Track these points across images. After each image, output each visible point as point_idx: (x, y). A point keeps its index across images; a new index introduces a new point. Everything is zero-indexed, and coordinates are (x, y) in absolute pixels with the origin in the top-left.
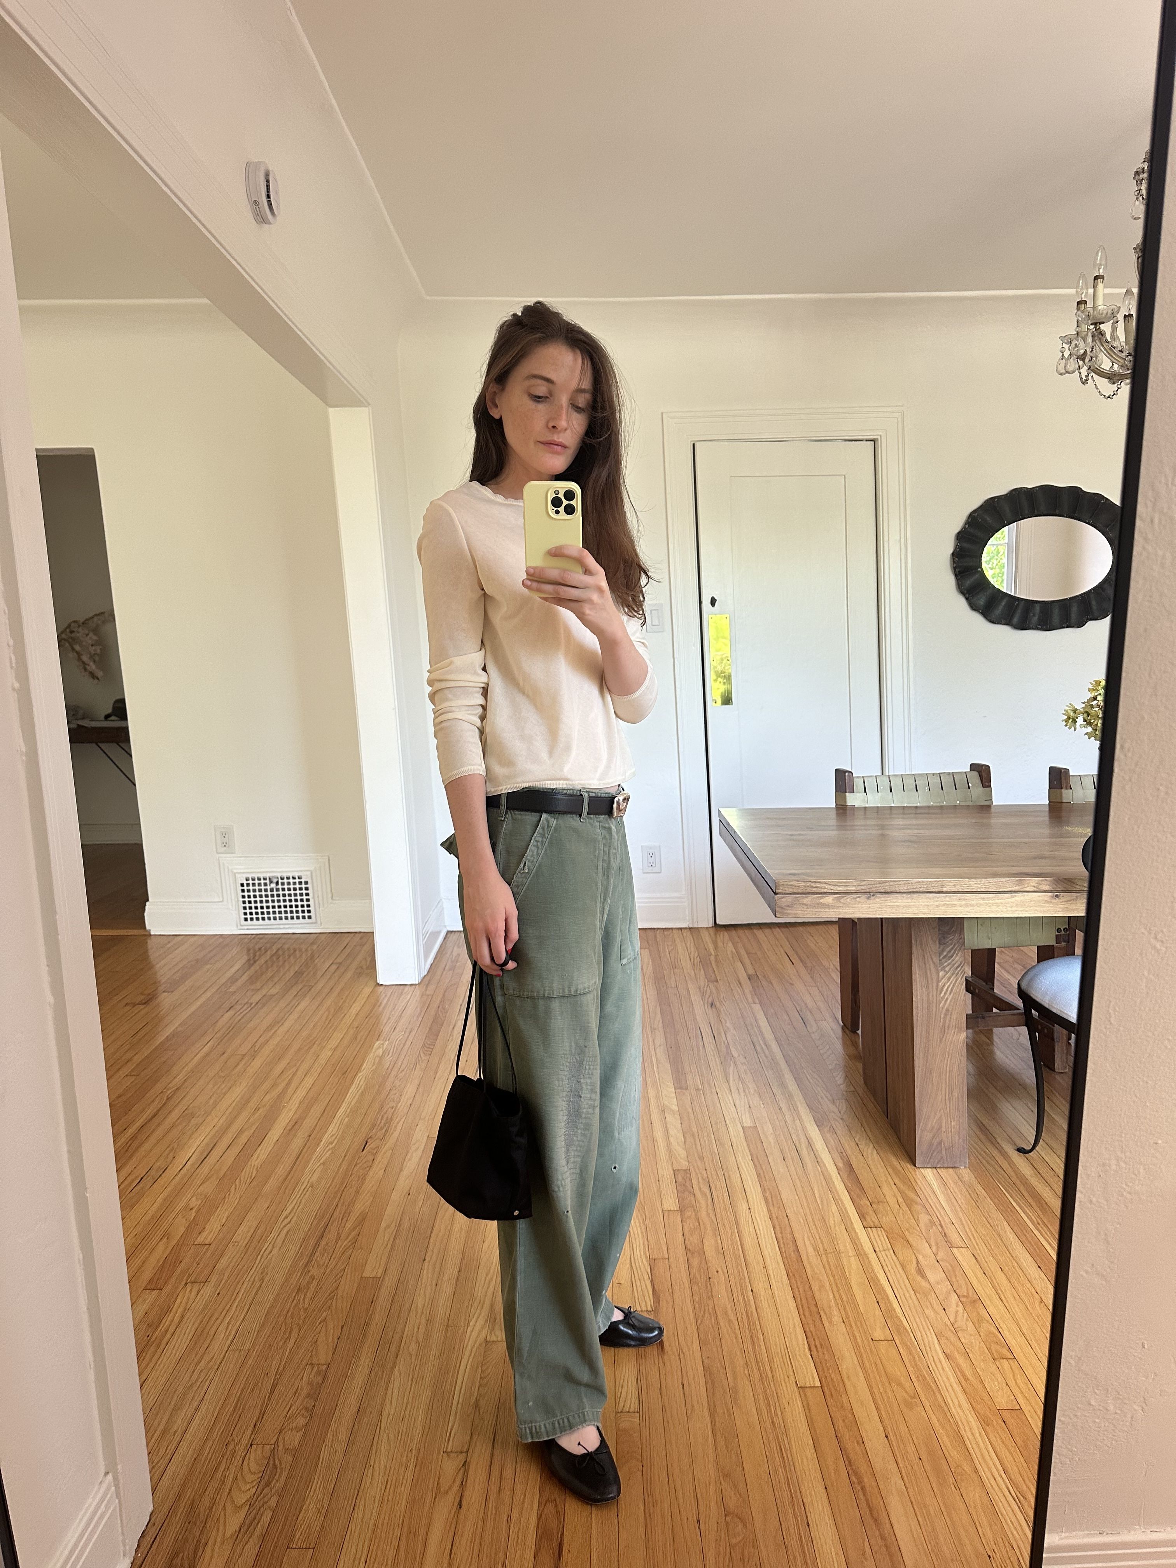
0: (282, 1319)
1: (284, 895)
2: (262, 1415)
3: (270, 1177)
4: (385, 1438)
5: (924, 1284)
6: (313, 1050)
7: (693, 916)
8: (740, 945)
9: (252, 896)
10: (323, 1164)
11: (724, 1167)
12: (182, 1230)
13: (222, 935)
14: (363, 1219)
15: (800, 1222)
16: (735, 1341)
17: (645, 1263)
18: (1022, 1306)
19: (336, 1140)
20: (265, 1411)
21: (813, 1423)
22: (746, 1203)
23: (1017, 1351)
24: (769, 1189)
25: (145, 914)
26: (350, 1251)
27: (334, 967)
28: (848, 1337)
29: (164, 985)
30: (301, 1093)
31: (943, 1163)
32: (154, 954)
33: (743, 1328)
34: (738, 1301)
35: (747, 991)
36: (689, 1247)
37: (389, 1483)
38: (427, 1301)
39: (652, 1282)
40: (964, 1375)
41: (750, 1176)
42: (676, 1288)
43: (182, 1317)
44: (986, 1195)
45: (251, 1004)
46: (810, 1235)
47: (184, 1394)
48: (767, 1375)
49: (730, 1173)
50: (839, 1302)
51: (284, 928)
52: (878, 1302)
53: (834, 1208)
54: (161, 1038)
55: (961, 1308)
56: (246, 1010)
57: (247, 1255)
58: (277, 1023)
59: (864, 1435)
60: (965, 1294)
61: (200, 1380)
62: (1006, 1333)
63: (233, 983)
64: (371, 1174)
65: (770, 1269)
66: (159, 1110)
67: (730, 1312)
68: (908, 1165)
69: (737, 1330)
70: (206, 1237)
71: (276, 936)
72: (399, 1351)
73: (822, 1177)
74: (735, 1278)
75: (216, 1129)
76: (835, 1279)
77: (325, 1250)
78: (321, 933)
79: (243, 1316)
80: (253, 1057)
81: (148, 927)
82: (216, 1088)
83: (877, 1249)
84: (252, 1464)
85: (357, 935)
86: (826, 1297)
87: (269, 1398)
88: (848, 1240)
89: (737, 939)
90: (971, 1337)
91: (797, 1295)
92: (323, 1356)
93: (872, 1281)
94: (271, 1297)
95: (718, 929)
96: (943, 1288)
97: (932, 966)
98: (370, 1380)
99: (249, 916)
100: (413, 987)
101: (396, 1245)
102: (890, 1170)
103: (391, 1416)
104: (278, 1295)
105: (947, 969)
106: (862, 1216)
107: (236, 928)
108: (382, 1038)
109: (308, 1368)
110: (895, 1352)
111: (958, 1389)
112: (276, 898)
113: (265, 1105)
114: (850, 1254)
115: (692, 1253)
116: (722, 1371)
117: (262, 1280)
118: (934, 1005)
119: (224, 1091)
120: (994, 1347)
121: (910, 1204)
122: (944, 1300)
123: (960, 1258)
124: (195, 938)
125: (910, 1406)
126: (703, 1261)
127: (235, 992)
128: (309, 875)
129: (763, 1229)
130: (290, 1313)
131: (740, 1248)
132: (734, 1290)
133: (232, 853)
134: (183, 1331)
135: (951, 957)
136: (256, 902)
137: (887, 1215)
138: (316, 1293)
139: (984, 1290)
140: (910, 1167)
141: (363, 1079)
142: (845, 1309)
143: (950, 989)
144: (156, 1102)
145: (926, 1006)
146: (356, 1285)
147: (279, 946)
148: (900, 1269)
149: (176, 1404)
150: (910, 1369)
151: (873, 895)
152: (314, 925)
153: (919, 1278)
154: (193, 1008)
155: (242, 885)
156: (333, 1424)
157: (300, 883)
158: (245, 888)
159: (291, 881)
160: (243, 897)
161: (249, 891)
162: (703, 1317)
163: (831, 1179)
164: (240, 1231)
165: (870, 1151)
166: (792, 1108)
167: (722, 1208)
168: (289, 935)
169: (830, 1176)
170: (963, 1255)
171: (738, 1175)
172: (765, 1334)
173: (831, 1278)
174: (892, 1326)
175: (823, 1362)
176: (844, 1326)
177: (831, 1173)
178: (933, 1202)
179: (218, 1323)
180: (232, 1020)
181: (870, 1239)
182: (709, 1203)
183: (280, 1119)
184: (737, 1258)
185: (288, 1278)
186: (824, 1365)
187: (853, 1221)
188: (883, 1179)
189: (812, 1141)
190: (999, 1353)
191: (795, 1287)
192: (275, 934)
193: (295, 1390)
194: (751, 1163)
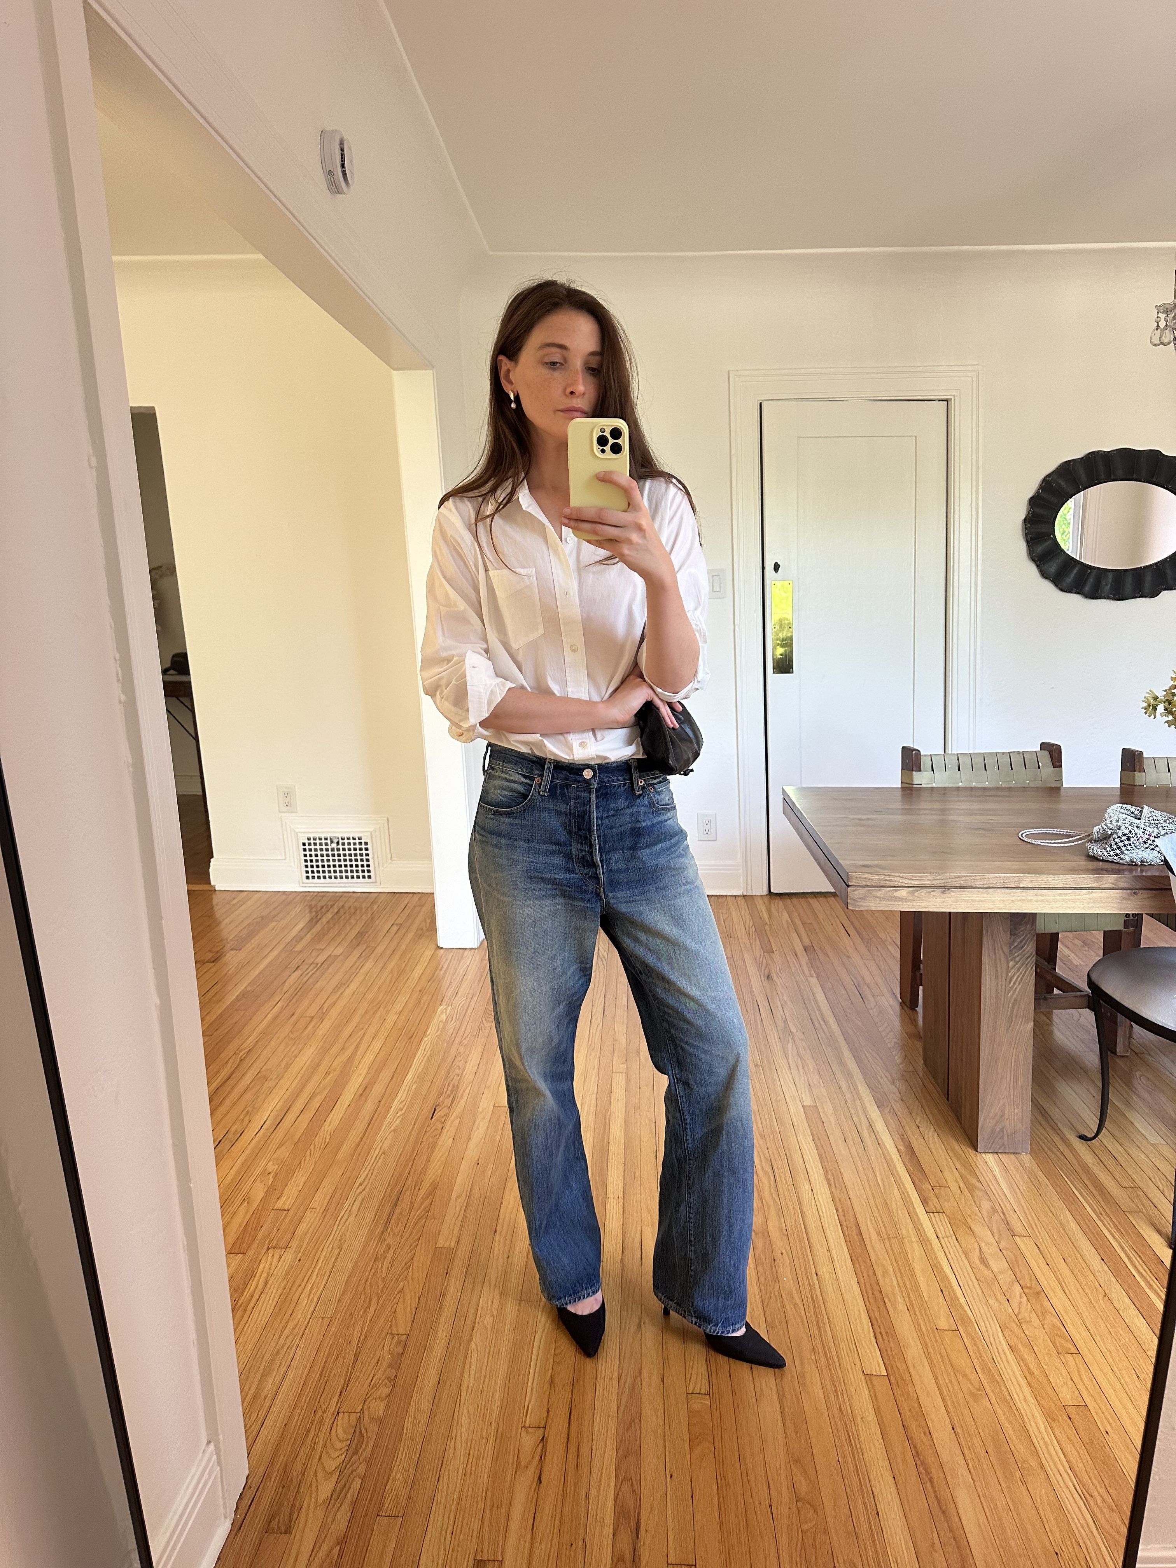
0: (361, 1288)
1: (345, 855)
2: (347, 1383)
3: (343, 1143)
4: (466, 1411)
5: (986, 1272)
6: (378, 1014)
7: (747, 884)
8: (795, 915)
9: (313, 855)
10: (394, 1130)
11: (786, 1146)
12: (261, 1195)
13: (284, 892)
14: (434, 1188)
15: (863, 1206)
16: (800, 1324)
18: (1086, 1299)
19: (405, 1108)
20: (349, 1379)
21: (880, 1413)
22: (809, 1184)
23: (1080, 1345)
24: (832, 1170)
25: (211, 870)
26: (424, 1221)
27: (395, 928)
28: (912, 1325)
29: (232, 943)
30: (369, 1058)
31: (1005, 1148)
32: (219, 912)
33: (809, 1312)
34: (803, 1284)
35: (804, 964)
37: (471, 1455)
38: (500, 1272)
40: (1029, 1369)
41: (812, 1156)
43: (266, 1283)
44: (1048, 1183)
45: (317, 964)
46: (873, 1218)
47: (273, 1360)
48: (833, 1362)
49: (792, 1153)
50: (903, 1289)
51: (345, 887)
52: (941, 1290)
53: (896, 1191)
54: (230, 999)
55: (1024, 1299)
56: (312, 970)
57: (324, 1223)
58: (344, 984)
59: (930, 1425)
60: (1028, 1285)
61: (286, 1346)
62: (1070, 1327)
63: (299, 942)
64: (440, 1143)
65: (834, 1252)
66: (232, 1073)
67: (795, 1295)
68: (970, 1150)
69: (803, 1312)
70: (284, 1202)
71: (338, 895)
72: (475, 1323)
73: (883, 1160)
74: (799, 1258)
75: (288, 1093)
76: (898, 1265)
77: (399, 1219)
78: (380, 893)
79: (324, 1283)
80: (321, 1020)
81: (213, 883)
82: (286, 1050)
83: (940, 1236)
84: (340, 1432)
85: (415, 895)
86: (890, 1283)
87: (353, 1368)
88: (911, 1226)
89: (792, 908)
90: (1035, 1331)
91: (862, 1281)
92: (402, 1327)
93: (936, 1268)
94: (350, 1265)
95: (773, 897)
96: (1007, 1277)
97: (1002, 956)
98: (448, 1351)
99: (310, 875)
100: (473, 951)
101: (468, 1216)
102: (951, 1154)
103: (470, 1389)
104: (356, 1264)
105: (1017, 959)
106: (924, 1202)
107: (297, 885)
108: (445, 1003)
109: (389, 1337)
110: (959, 1342)
111: (1023, 1383)
112: (336, 858)
113: (335, 1069)
114: (914, 1240)
117: (340, 1247)
118: (1003, 993)
119: (295, 1053)
120: (1057, 1339)
121: (971, 1189)
122: (1007, 1291)
123: (1022, 1247)
124: (257, 895)
125: (976, 1398)
126: (768, 1242)
127: (301, 951)
128: (369, 836)
129: (826, 1210)
130: (368, 1283)
131: (805, 1230)
132: (800, 1274)
133: (296, 812)
134: (268, 1297)
135: (1022, 947)
136: (317, 861)
137: (949, 1200)
138: (392, 1262)
139: (1047, 1280)
140: (971, 1152)
141: (429, 1044)
142: (909, 1297)
143: (1019, 979)
144: (230, 1063)
145: (994, 996)
146: (431, 1255)
147: (341, 904)
148: (963, 1257)
149: (264, 1370)
150: (975, 1361)
151: (949, 889)
152: (373, 884)
153: (982, 1267)
154: (262, 966)
155: (304, 844)
156: (415, 1395)
157: (360, 844)
158: (307, 847)
159: (352, 841)
160: (305, 856)
161: (310, 850)
162: (770, 1299)
163: (893, 1162)
164: (317, 1197)
165: (930, 1133)
166: (852, 1087)
167: (785, 1189)
168: (350, 894)
169: (892, 1159)
170: (1026, 1244)
171: (800, 1155)
172: (831, 1319)
173: (895, 1264)
174: (956, 1315)
175: (889, 1349)
176: (908, 1314)
177: (893, 1156)
178: (995, 1189)
179: (300, 1289)
180: (299, 981)
181: (932, 1225)
182: (772, 1183)
183: (350, 1084)
184: (801, 1240)
185: (365, 1247)
186: (889, 1352)
187: (915, 1206)
188: (945, 1163)
189: (873, 1122)
190: (1062, 1346)
191: (859, 1271)
192: (336, 892)
193: (376, 1360)
194: (812, 1143)
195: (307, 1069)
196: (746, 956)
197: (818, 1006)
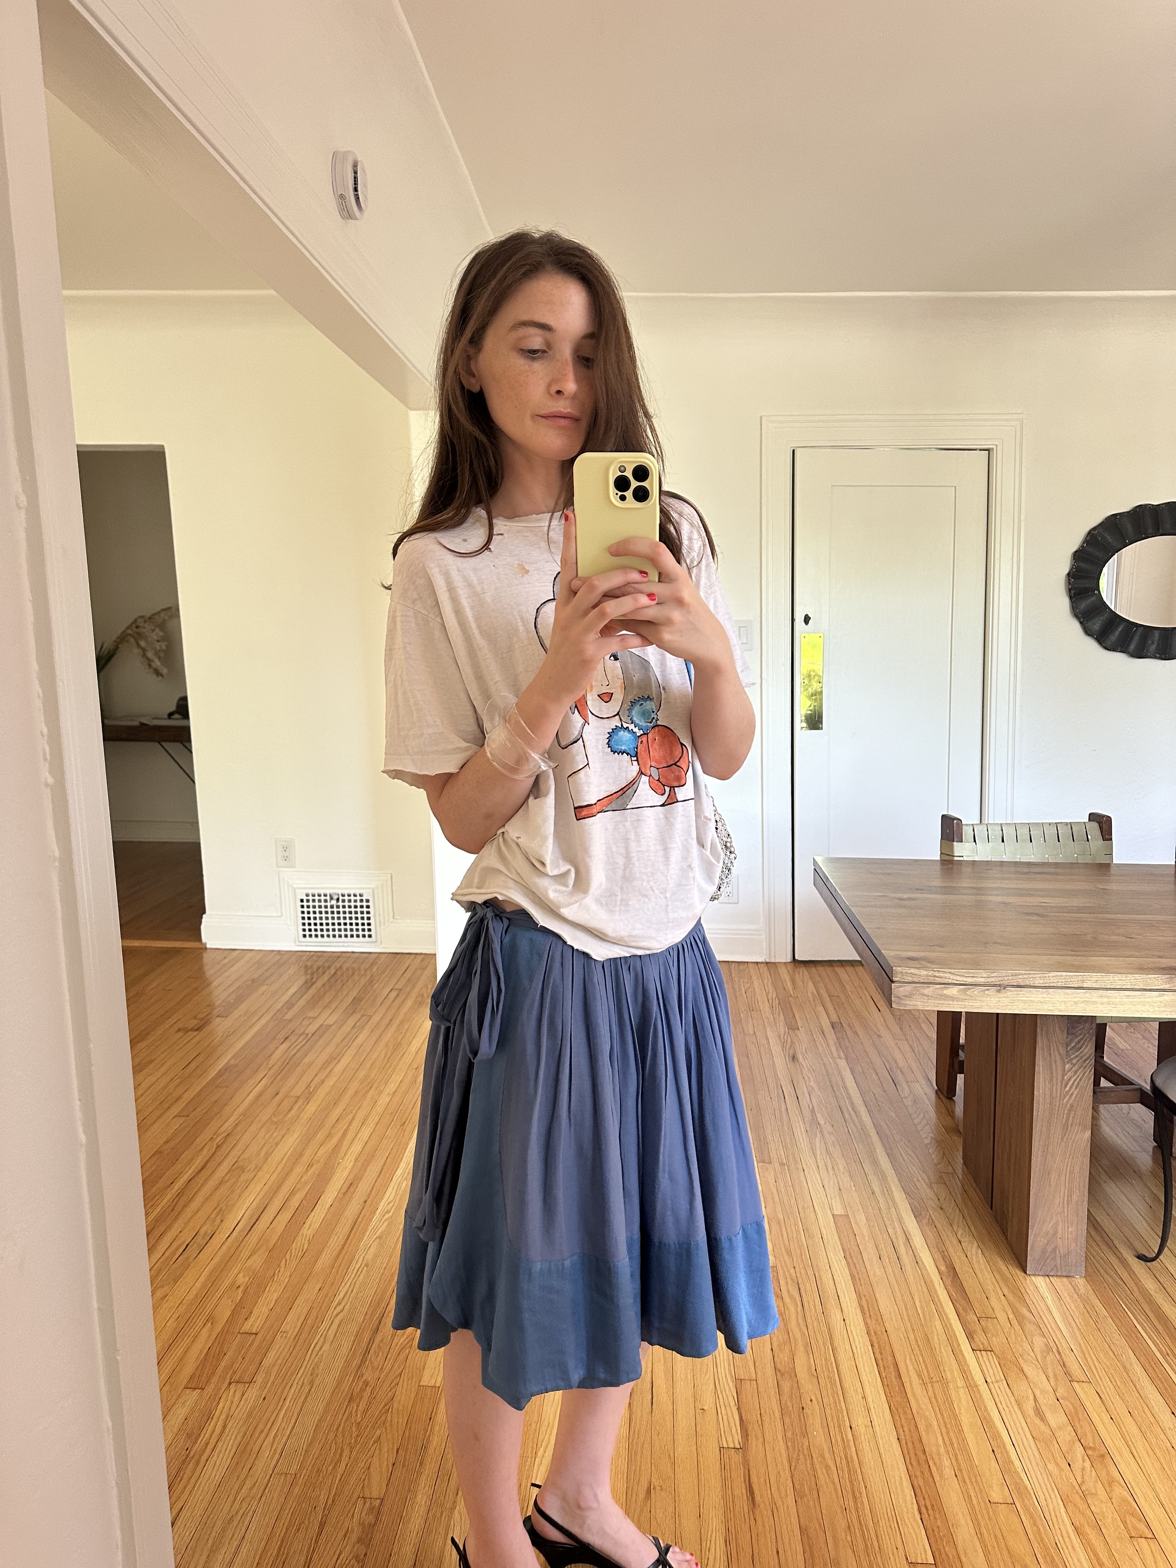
0: (333, 1433)
1: (345, 913)
3: (323, 1250)
5: (1043, 1429)
6: (369, 1096)
7: (770, 950)
8: (821, 985)
9: (311, 912)
10: (380, 1237)
11: (814, 1266)
12: (228, 1313)
13: (279, 951)
15: (901, 1340)
16: (833, 1492)
17: (731, 1384)
18: (1157, 1465)
19: (393, 1209)
22: (840, 1311)
23: (1155, 1525)
24: (865, 1296)
25: (202, 927)
26: (407, 1351)
27: (394, 994)
28: (961, 1496)
29: (219, 1008)
30: (357, 1148)
31: (1057, 1270)
32: (210, 970)
33: (843, 1477)
34: (836, 1440)
35: (831, 1042)
36: (778, 1366)
39: (738, 1409)
41: (843, 1277)
42: (766, 1418)
43: (224, 1429)
44: (1106, 1313)
45: (307, 1035)
46: (913, 1357)
47: (225, 1528)
48: (872, 1544)
49: (822, 1273)
50: (950, 1449)
51: (343, 946)
52: (993, 1451)
53: (937, 1323)
54: (213, 1073)
55: (1088, 1464)
56: (301, 1042)
57: (295, 1350)
58: (334, 1059)
60: (1091, 1445)
61: (241, 1512)
62: (1141, 1501)
63: (289, 1009)
65: (870, 1399)
66: (207, 1162)
67: (827, 1455)
68: (1018, 1272)
69: (836, 1481)
70: (253, 1323)
71: (335, 954)
73: (923, 1284)
74: (831, 1409)
75: (267, 1187)
76: (943, 1417)
78: (380, 953)
79: (289, 1431)
80: (308, 1100)
81: (204, 940)
82: (268, 1136)
83: (989, 1380)
85: (418, 956)
86: (934, 1441)
87: (316, 1542)
88: (956, 1366)
89: (818, 978)
90: (1102, 1506)
91: (902, 1437)
92: (377, 1488)
93: (986, 1422)
94: (322, 1406)
95: (797, 965)
96: (1066, 1435)
97: (1058, 1057)
98: (427, 1524)
99: (307, 933)
102: (997, 1276)
104: (329, 1404)
105: (1074, 1061)
106: (970, 1336)
107: (293, 944)
109: (360, 1502)
110: (1016, 1520)
112: (336, 915)
113: (318, 1162)
114: (959, 1385)
115: (782, 1375)
116: (821, 1533)
117: (312, 1383)
118: (1057, 1099)
119: (275, 1141)
120: (1128, 1518)
121: (1022, 1322)
122: (1068, 1452)
123: (1082, 1396)
124: (250, 955)
126: (795, 1385)
127: (291, 1020)
128: (371, 893)
129: (860, 1348)
130: (341, 1428)
131: (836, 1371)
132: (831, 1424)
133: (295, 867)
134: (225, 1446)
136: (315, 918)
137: (997, 1334)
138: (370, 1403)
139: (1112, 1439)
140: (1020, 1273)
142: (957, 1460)
143: (1076, 1083)
144: (205, 1151)
145: (1048, 1101)
146: (413, 1396)
147: (338, 966)
148: (1016, 1408)
150: (1035, 1545)
151: (1004, 988)
152: (374, 944)
153: (1037, 1421)
154: (248, 1036)
155: (302, 901)
157: (362, 901)
158: (305, 904)
159: (352, 898)
160: (303, 912)
161: (308, 907)
162: (798, 1460)
163: (934, 1286)
164: (290, 1318)
165: (973, 1250)
166: (886, 1192)
167: (814, 1318)
168: (348, 955)
169: (932, 1282)
170: (1086, 1393)
171: (830, 1275)
172: (868, 1487)
173: (939, 1416)
174: (1011, 1484)
175: (936, 1529)
176: (956, 1481)
177: (933, 1278)
178: (1049, 1322)
179: (263, 1435)
180: (287, 1054)
181: (980, 1365)
182: (799, 1310)
183: (335, 1178)
184: (833, 1384)
185: (339, 1383)
186: (936, 1533)
187: (960, 1342)
188: (990, 1287)
189: (910, 1235)
190: (1135, 1528)
191: (899, 1425)
192: (334, 952)
193: (344, 1532)
194: (844, 1262)
195: (288, 1159)
196: (769, 1034)
197: (848, 1094)
